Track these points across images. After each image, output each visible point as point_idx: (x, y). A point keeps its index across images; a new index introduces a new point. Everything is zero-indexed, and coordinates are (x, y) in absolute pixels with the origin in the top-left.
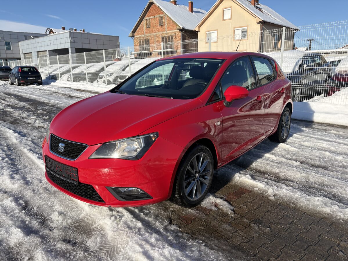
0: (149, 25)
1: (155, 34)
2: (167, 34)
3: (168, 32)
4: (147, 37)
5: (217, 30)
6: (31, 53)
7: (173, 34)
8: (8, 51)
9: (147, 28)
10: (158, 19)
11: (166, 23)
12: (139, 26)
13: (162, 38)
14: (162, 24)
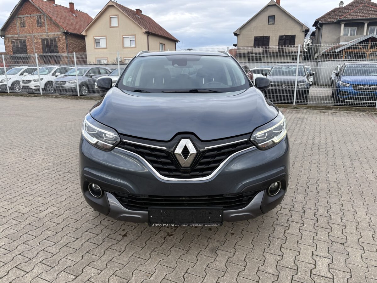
0: (24, 24)
1: (32, 35)
2: (48, 35)
3: (49, 33)
4: (23, 37)
7: (55, 36)
9: (21, 27)
10: (35, 18)
11: (46, 23)
12: (10, 23)
13: (43, 40)
14: (40, 25)
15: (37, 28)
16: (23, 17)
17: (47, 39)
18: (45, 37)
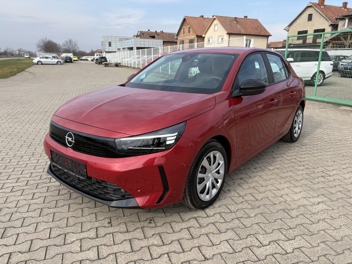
0: (184, 32)
1: (186, 37)
3: (192, 36)
4: (184, 39)
7: (194, 38)
8: (110, 47)
10: (188, 28)
11: (191, 31)
12: (180, 32)
13: (189, 40)
14: (189, 32)
15: (188, 33)
16: (184, 28)
17: (191, 40)
18: (190, 39)
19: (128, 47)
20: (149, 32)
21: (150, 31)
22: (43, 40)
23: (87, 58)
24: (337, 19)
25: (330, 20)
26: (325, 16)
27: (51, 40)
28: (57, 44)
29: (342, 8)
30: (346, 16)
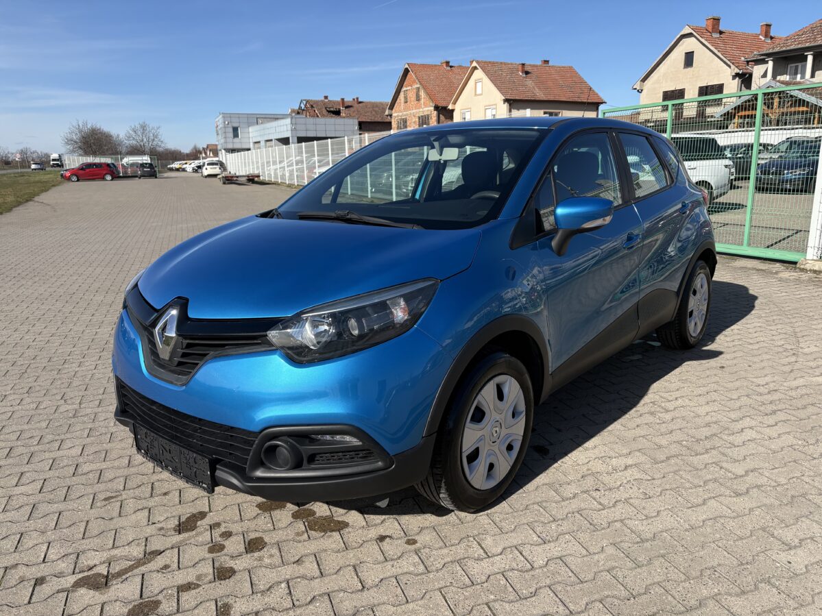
0: (407, 98)
1: (412, 112)
2: (423, 112)
3: (425, 109)
4: (405, 115)
5: (470, 108)
6: (259, 142)
7: (429, 113)
8: (236, 140)
9: (405, 102)
10: (415, 90)
11: (423, 96)
12: (396, 100)
13: (419, 118)
14: (418, 99)
15: (416, 102)
16: (407, 91)
17: (422, 116)
18: (421, 114)
19: (278, 138)
20: (326, 100)
21: (329, 98)
22: (79, 126)
23: (184, 166)
24: (748, 62)
25: (733, 63)
26: (722, 54)
27: (98, 127)
28: (111, 136)
29: (761, 37)
30: (769, 55)
